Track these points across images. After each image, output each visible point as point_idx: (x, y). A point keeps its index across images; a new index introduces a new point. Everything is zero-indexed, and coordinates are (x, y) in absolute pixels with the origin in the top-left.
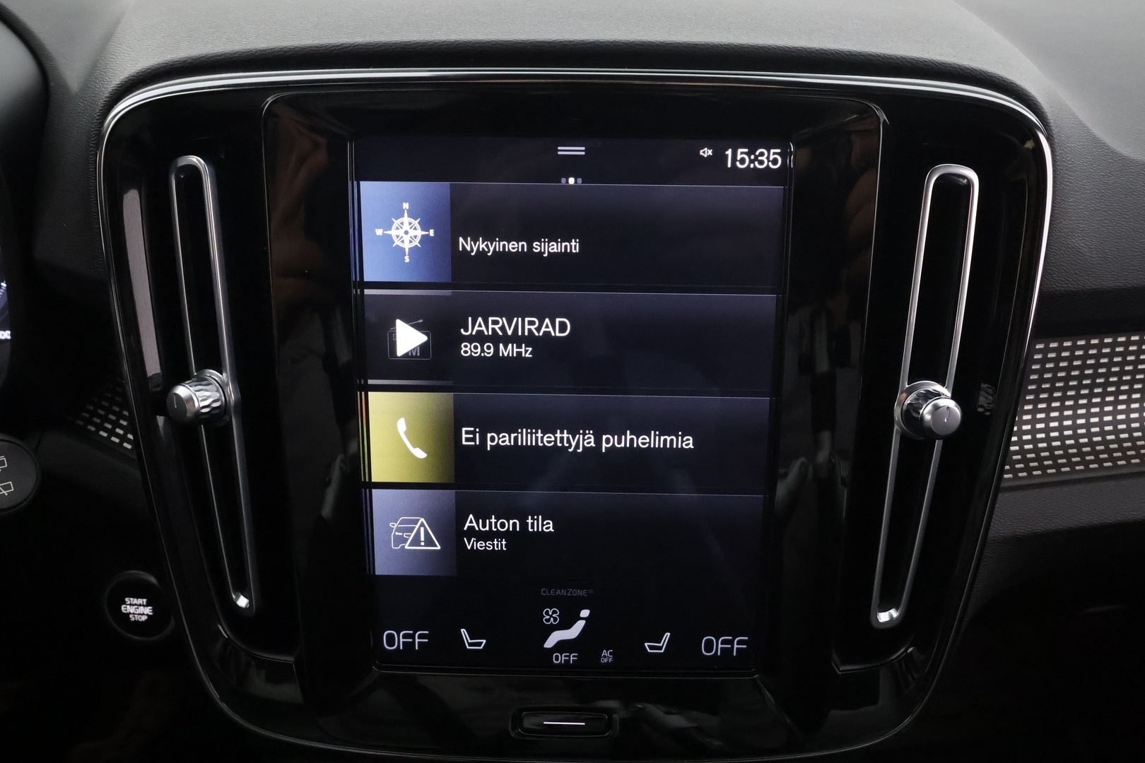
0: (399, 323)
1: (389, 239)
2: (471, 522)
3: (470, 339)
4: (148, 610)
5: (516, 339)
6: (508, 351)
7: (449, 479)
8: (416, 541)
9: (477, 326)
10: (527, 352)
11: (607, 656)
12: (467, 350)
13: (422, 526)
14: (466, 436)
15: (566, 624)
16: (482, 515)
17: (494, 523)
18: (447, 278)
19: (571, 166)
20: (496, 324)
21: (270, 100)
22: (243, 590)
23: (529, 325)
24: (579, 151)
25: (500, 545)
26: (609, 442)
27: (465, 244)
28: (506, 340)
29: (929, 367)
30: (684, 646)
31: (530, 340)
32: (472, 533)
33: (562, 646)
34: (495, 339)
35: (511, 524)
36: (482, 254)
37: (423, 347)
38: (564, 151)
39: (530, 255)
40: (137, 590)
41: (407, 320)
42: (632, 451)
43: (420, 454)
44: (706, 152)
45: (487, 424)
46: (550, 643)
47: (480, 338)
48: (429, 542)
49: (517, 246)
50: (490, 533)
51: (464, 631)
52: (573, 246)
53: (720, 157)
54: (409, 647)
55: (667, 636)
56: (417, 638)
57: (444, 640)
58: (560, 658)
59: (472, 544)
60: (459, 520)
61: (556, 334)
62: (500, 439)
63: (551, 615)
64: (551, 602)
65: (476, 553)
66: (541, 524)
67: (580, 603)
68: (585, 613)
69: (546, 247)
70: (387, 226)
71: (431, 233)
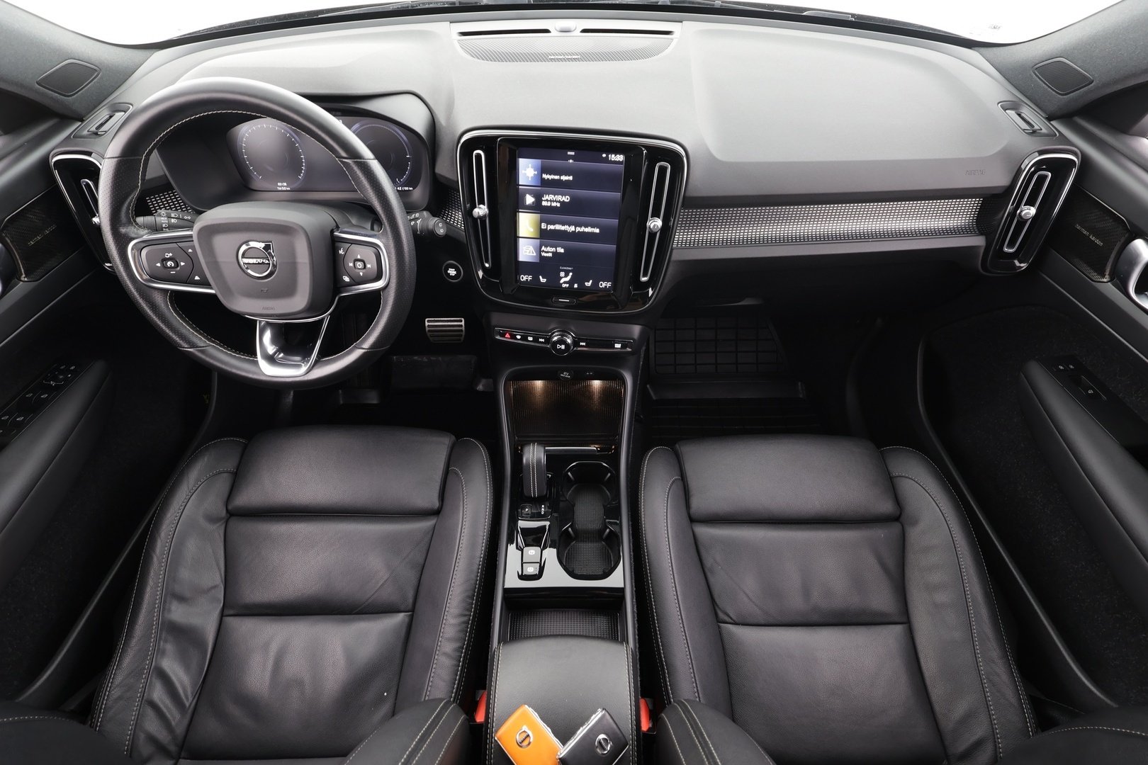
0: (527, 195)
1: (525, 174)
2: (543, 248)
3: (545, 201)
4: (455, 273)
5: (556, 201)
6: (554, 204)
7: (539, 236)
8: (530, 252)
9: (546, 197)
10: (558, 205)
11: (576, 286)
12: (544, 203)
13: (531, 249)
14: (544, 226)
15: (566, 276)
16: (546, 246)
17: (549, 249)
18: (540, 185)
19: (571, 157)
20: (551, 197)
21: (499, 139)
22: (487, 262)
23: (559, 198)
24: (573, 153)
25: (550, 255)
26: (578, 229)
27: (545, 176)
28: (553, 201)
29: (656, 214)
30: (595, 284)
31: (559, 202)
32: (543, 251)
33: (565, 283)
34: (551, 201)
35: (553, 250)
36: (548, 179)
37: (533, 203)
38: (569, 153)
39: (560, 180)
40: (452, 266)
41: (530, 194)
42: (584, 232)
43: (532, 230)
44: (604, 155)
45: (548, 223)
46: (562, 281)
47: (547, 200)
49: (557, 177)
50: (548, 252)
51: (541, 277)
52: (571, 178)
53: (607, 157)
54: (527, 280)
55: (591, 281)
56: (530, 278)
57: (536, 279)
58: (564, 286)
59: (543, 254)
60: (541, 248)
61: (566, 200)
62: (551, 227)
63: (562, 274)
64: (562, 270)
65: (544, 257)
66: (561, 250)
67: (570, 271)
68: (571, 274)
69: (564, 178)
70: (526, 170)
71: (536, 173)
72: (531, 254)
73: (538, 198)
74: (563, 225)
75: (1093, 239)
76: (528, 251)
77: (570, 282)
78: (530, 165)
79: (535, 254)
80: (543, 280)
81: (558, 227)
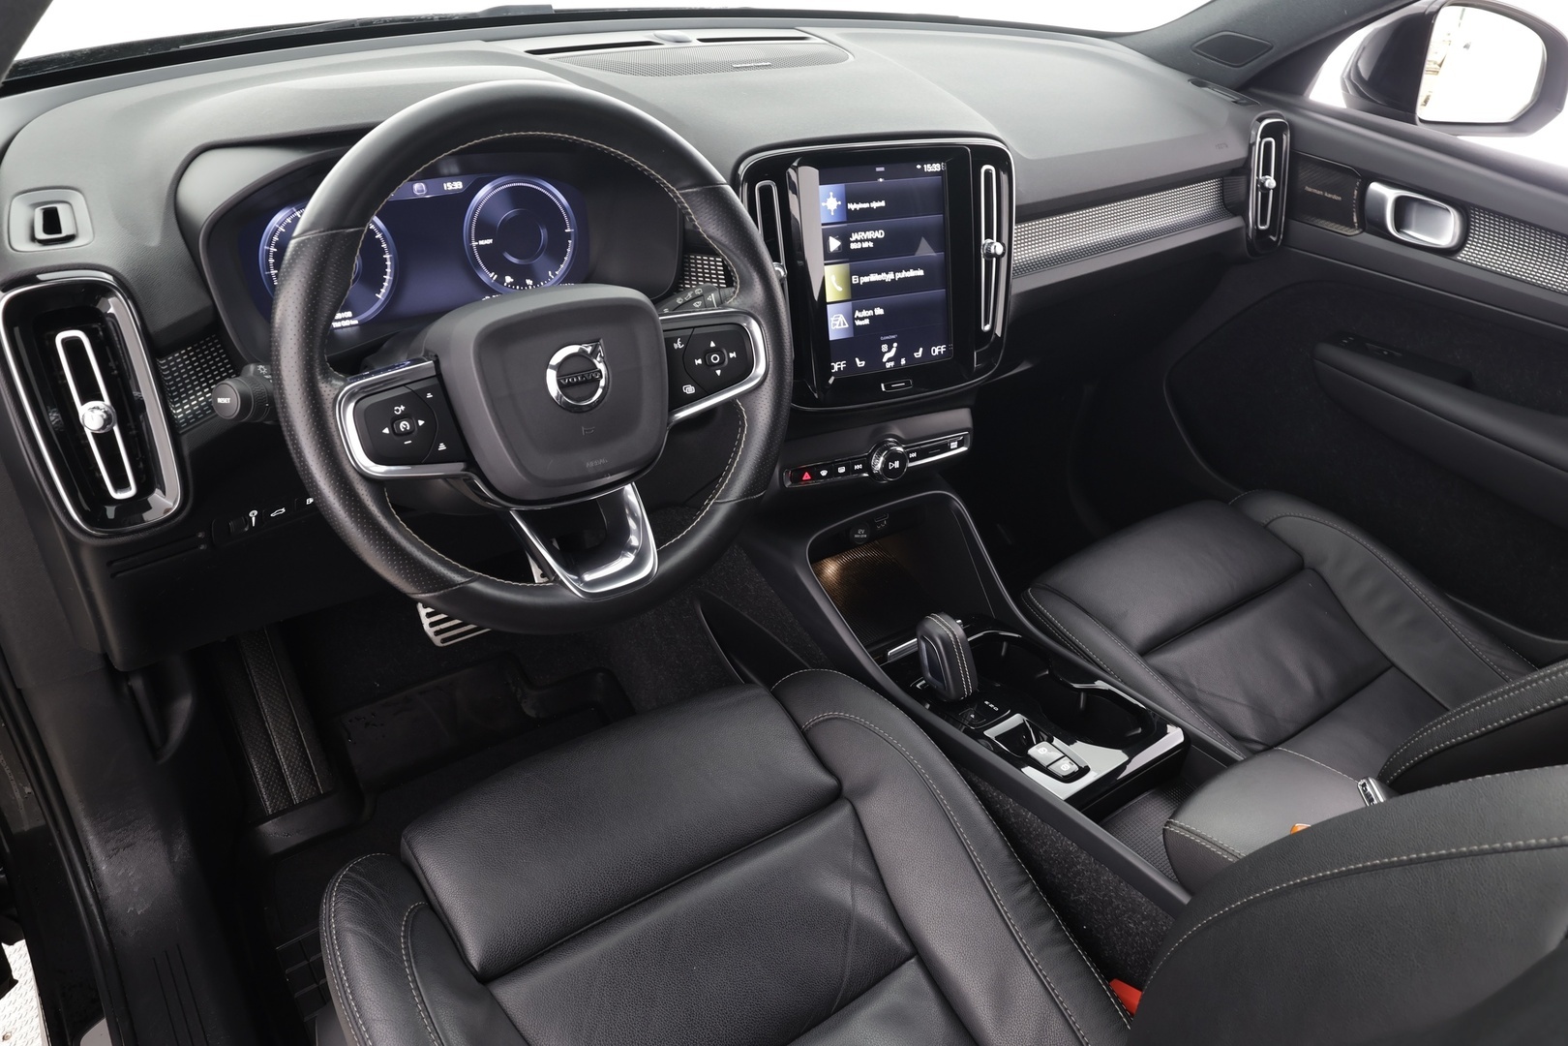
0: (831, 238)
1: (826, 207)
2: (857, 314)
3: (853, 242)
5: (868, 240)
6: (866, 245)
7: (850, 298)
8: (840, 325)
9: (855, 237)
10: (871, 244)
11: (903, 362)
12: (853, 246)
13: (842, 318)
14: (855, 280)
15: (890, 349)
16: (861, 311)
17: (865, 313)
18: (845, 220)
19: (880, 175)
20: (861, 235)
23: (870, 235)
25: (867, 322)
26: (899, 275)
27: (852, 206)
28: (864, 241)
29: (989, 235)
30: (927, 352)
31: (872, 240)
32: (858, 318)
33: (889, 360)
34: (861, 241)
35: (870, 313)
36: (856, 210)
37: (839, 247)
38: (878, 169)
39: (871, 208)
41: (833, 236)
42: (906, 278)
43: (840, 289)
44: (919, 167)
45: (861, 274)
46: (885, 360)
47: (856, 241)
48: (844, 324)
49: (866, 205)
50: (864, 318)
51: (857, 359)
52: (883, 204)
53: (923, 168)
54: (839, 369)
55: (921, 349)
56: (842, 365)
57: (851, 364)
58: (888, 365)
59: (858, 323)
60: (854, 314)
61: (880, 236)
62: (865, 279)
63: (885, 348)
64: (884, 342)
65: (859, 326)
66: (879, 311)
67: (893, 341)
68: (895, 345)
69: (875, 205)
70: (826, 202)
71: (840, 203)
72: (842, 326)
73: (845, 240)
74: (879, 274)
75: (1330, 196)
76: (838, 323)
77: (896, 359)
78: (831, 194)
79: (847, 326)
80: (860, 364)
81: (874, 277)
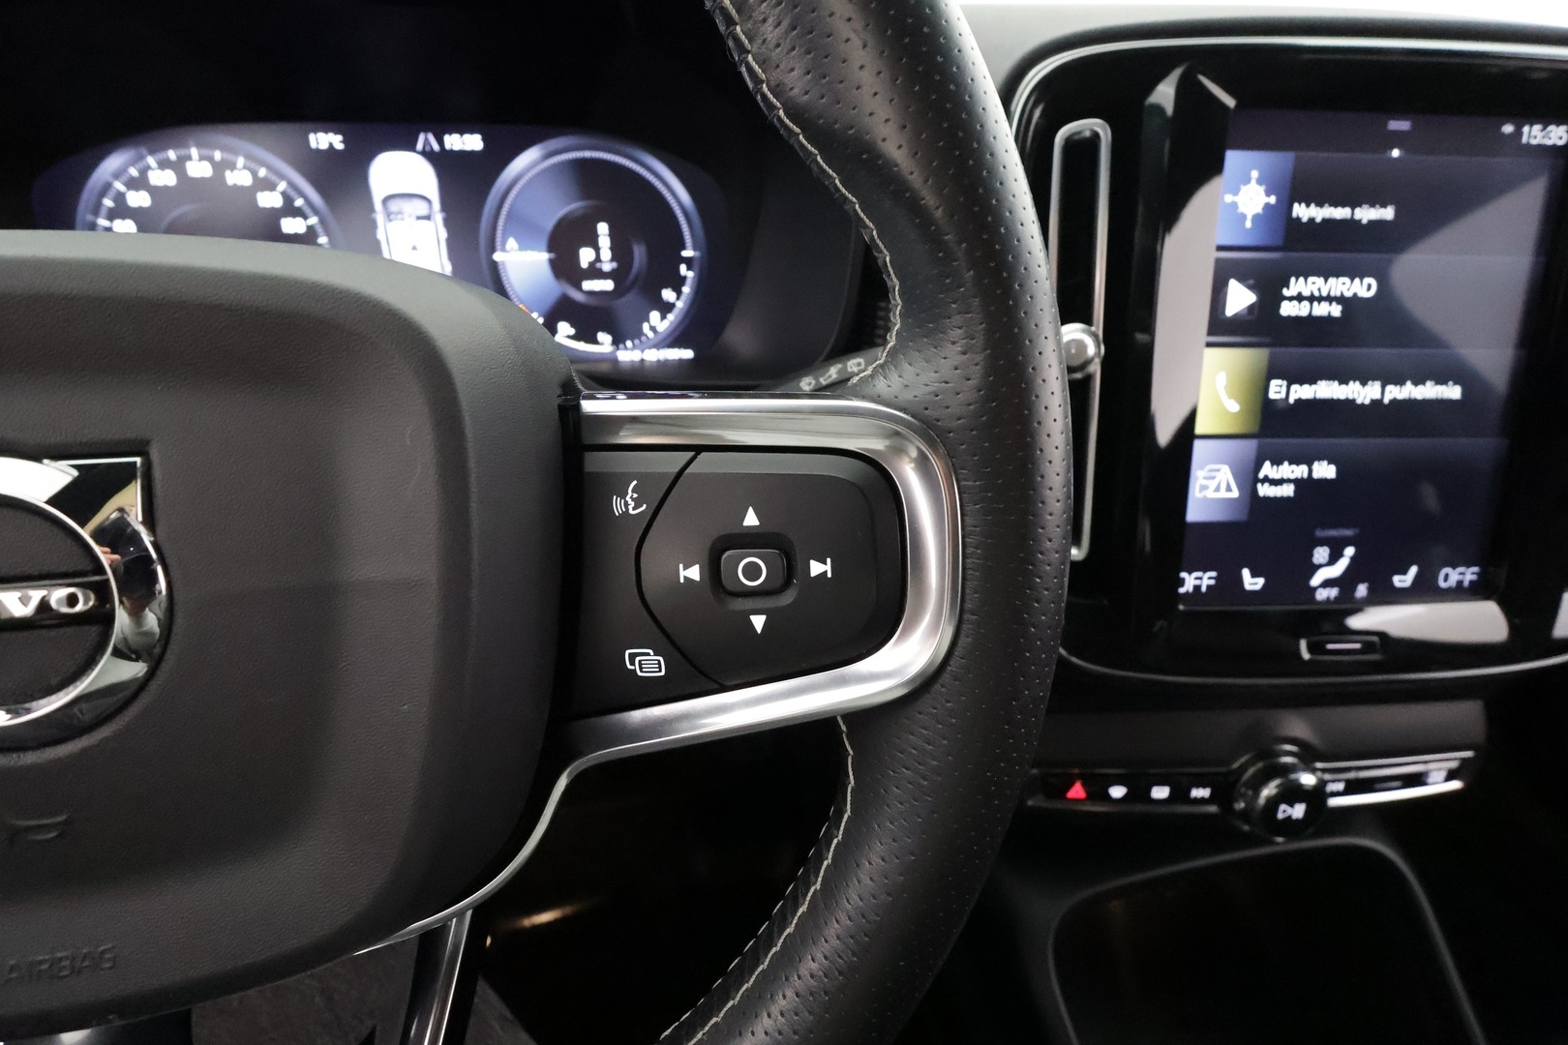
0: (1233, 282)
1: (1234, 205)
2: (1267, 470)
3: (1291, 299)
5: (1329, 299)
6: (1321, 310)
7: (1254, 428)
8: (1217, 489)
9: (1296, 286)
10: (1336, 310)
11: (1361, 591)
12: (1288, 309)
13: (1225, 475)
14: (1277, 389)
15: (1333, 559)
16: (1277, 462)
17: (1286, 470)
18: (1279, 243)
19: (1397, 139)
20: (1314, 285)
23: (1341, 286)
24: (1406, 126)
25: (1288, 491)
26: (1393, 392)
27: (1302, 212)
28: (1320, 299)
30: (1427, 578)
31: (1341, 300)
32: (1266, 479)
33: (1328, 583)
34: (1312, 299)
35: (1300, 471)
36: (1312, 220)
37: (1251, 308)
38: (1394, 123)
39: (1352, 224)
41: (1241, 279)
42: (1409, 401)
43: (1234, 407)
44: (1508, 129)
45: (1294, 378)
46: (1315, 581)
47: (1300, 298)
48: (1229, 489)
49: (1341, 213)
50: (1281, 479)
51: (1246, 573)
52: (1388, 213)
53: (1518, 133)
54: (1197, 588)
55: (1413, 570)
56: (1206, 579)
57: (1229, 582)
58: (1322, 595)
59: (1264, 490)
60: (1258, 466)
61: (1364, 293)
62: (1302, 392)
63: (1321, 554)
64: (1322, 543)
65: (1267, 499)
66: (1325, 470)
67: (1347, 542)
68: (1350, 551)
69: (1366, 214)
70: (1236, 192)
71: (1272, 200)
72: (1223, 494)
73: (1270, 290)
74: (1344, 381)
76: (1213, 484)
77: (1345, 582)
78: (1255, 174)
79: (1235, 494)
80: (1252, 582)
81: (1327, 390)
